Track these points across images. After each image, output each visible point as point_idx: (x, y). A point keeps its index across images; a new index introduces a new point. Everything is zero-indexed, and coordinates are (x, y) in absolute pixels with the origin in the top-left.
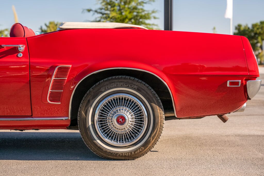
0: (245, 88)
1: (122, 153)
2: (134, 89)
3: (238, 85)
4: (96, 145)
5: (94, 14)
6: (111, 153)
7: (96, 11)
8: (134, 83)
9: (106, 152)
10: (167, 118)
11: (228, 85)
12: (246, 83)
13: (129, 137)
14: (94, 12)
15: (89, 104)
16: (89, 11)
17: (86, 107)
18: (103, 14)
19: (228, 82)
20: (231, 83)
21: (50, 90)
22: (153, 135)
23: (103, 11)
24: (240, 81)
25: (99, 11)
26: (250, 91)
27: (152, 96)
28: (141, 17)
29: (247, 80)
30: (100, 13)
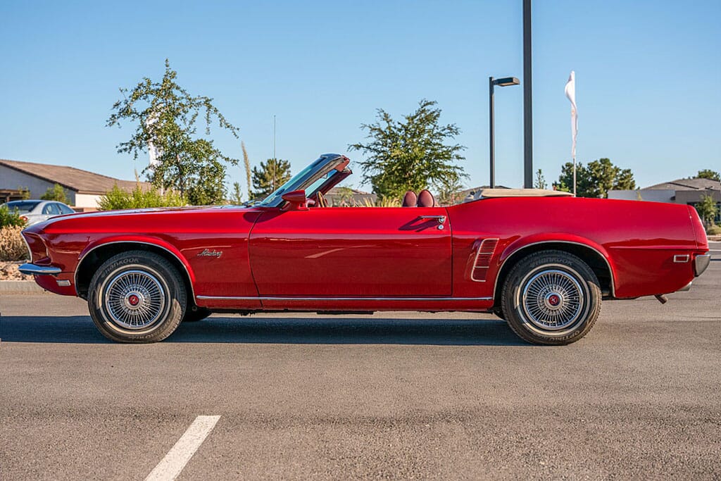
0: (693, 263)
1: (555, 337)
2: (569, 265)
3: (686, 260)
4: (524, 328)
5: (365, 152)
6: (542, 338)
7: (368, 148)
8: (568, 258)
9: (536, 336)
10: (604, 298)
11: (675, 261)
12: (694, 258)
13: (561, 319)
14: (365, 149)
15: (516, 283)
16: (358, 147)
17: (513, 285)
18: (379, 152)
19: (675, 257)
20: (678, 258)
21: (474, 267)
22: (589, 317)
23: (379, 147)
24: (688, 256)
25: (372, 147)
26: (698, 267)
27: (588, 273)
28: (438, 157)
29: (695, 255)
30: (375, 150)
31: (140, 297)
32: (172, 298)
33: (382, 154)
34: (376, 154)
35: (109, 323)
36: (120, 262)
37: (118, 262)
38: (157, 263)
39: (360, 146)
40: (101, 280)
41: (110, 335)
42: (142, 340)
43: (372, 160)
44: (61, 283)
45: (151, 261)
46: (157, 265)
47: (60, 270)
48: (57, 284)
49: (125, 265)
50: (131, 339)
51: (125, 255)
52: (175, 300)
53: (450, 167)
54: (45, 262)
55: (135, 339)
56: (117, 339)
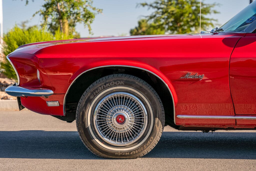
5: (149, 9)
7: (151, 5)
14: (149, 7)
16: (144, 5)
18: (159, 9)
23: (159, 5)
25: (154, 5)
30: (156, 7)
31: (126, 117)
32: (155, 117)
33: (160, 10)
34: (156, 9)
35: (97, 140)
36: (107, 85)
37: (105, 84)
38: (141, 85)
39: (146, 4)
40: (89, 101)
41: (98, 152)
42: (127, 156)
43: (154, 14)
44: (50, 104)
45: (135, 83)
46: (141, 87)
47: (52, 92)
48: (46, 104)
49: (111, 87)
50: (117, 155)
51: (111, 78)
52: (157, 119)
53: (208, 19)
54: (35, 85)
55: (121, 156)
56: (104, 155)
